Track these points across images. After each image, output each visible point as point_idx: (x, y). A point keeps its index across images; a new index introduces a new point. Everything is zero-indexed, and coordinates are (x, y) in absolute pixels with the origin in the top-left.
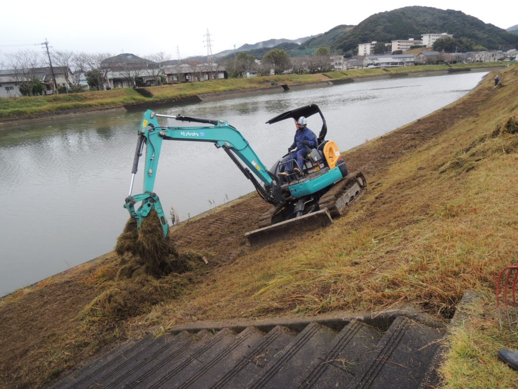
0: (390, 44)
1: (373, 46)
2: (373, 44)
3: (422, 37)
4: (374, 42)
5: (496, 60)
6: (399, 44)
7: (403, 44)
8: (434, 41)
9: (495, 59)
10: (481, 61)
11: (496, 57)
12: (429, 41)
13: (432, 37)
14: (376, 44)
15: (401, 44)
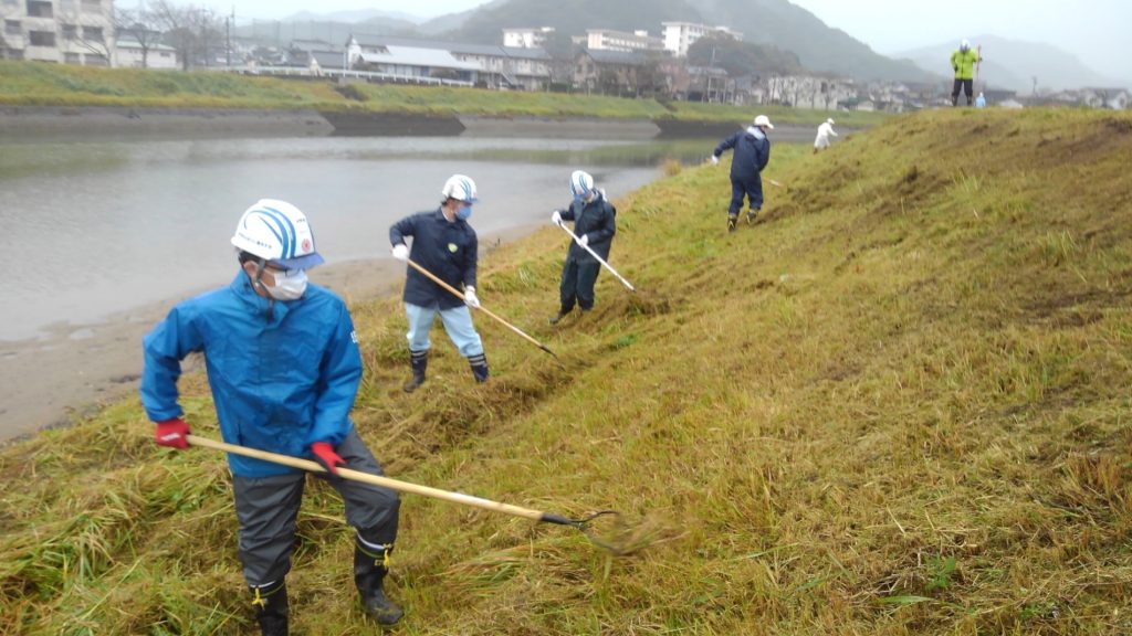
0: (583, 39)
1: (541, 39)
2: (542, 34)
3: (665, 28)
4: (546, 30)
5: (833, 106)
6: (605, 39)
7: (618, 42)
8: (691, 42)
9: (828, 100)
10: (787, 104)
11: (833, 93)
12: (681, 40)
13: (687, 32)
14: (548, 35)
15: (612, 41)
